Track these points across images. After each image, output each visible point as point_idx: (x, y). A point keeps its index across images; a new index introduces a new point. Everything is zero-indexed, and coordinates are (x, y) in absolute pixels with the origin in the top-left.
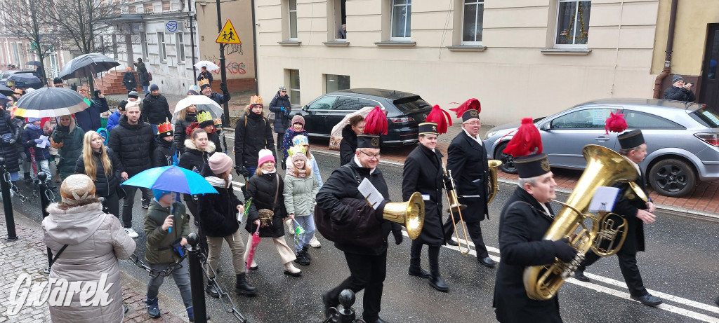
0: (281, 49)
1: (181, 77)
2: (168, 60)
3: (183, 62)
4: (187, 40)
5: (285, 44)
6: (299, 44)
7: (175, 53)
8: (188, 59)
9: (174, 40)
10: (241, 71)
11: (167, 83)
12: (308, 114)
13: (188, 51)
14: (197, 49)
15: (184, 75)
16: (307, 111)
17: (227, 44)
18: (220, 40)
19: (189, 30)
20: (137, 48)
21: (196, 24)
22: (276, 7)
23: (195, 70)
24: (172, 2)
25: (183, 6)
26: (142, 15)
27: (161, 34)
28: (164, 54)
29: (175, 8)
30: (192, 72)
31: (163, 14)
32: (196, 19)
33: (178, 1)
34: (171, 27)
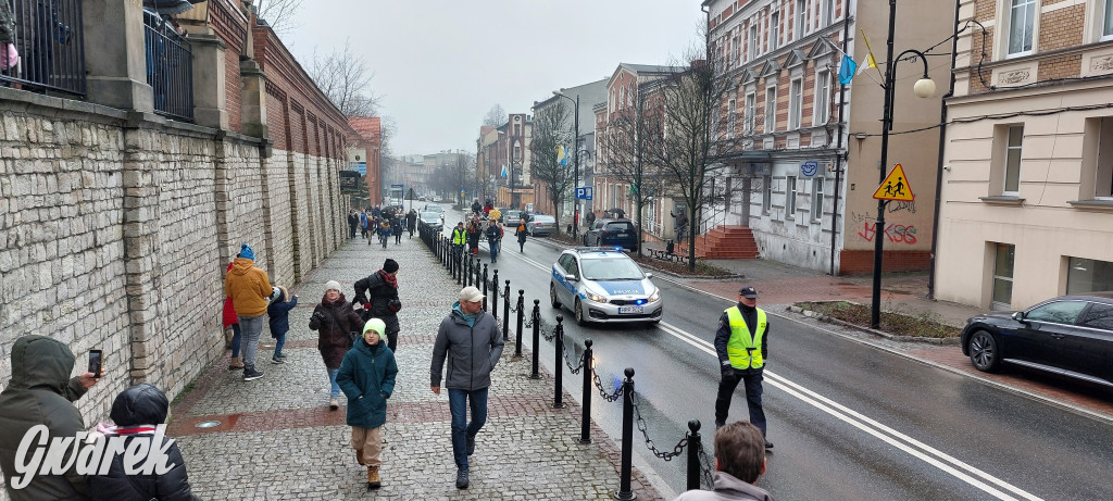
0: (983, 209)
1: (812, 242)
2: (798, 218)
3: (819, 220)
4: (828, 189)
5: (992, 201)
6: (1020, 203)
7: (808, 207)
8: (827, 217)
9: (809, 186)
10: (908, 238)
11: (790, 249)
12: (1023, 327)
13: (828, 205)
14: (842, 203)
15: (817, 239)
16: (1021, 322)
17: (890, 201)
18: (881, 194)
19: (833, 175)
20: (756, 198)
21: (845, 166)
22: (982, 142)
23: (834, 232)
24: (814, 134)
25: (830, 140)
26: (770, 152)
27: (792, 179)
28: (792, 207)
29: (817, 143)
30: (830, 236)
31: (799, 152)
32: (846, 159)
33: (824, 132)
34: (808, 170)
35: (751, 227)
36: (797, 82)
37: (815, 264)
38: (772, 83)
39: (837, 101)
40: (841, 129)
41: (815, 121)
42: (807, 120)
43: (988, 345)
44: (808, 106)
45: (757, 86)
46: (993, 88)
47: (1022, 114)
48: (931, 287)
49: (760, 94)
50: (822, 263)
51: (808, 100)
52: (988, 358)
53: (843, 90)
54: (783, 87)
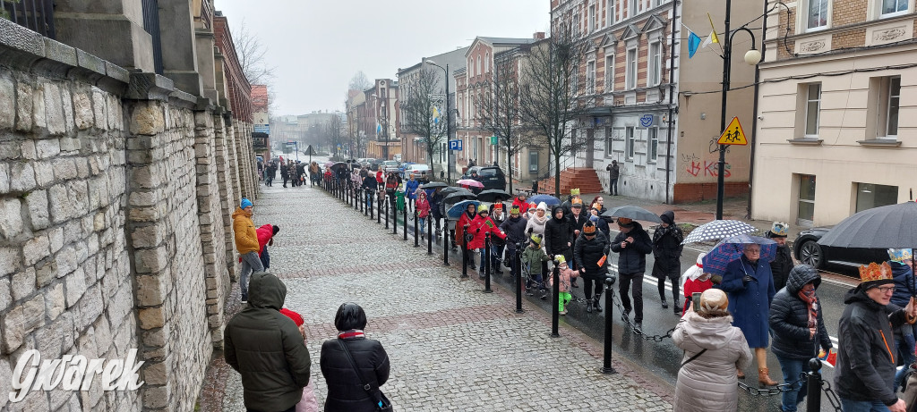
0: (791, 148)
1: (649, 178)
2: (636, 159)
3: (654, 161)
4: (662, 136)
5: (797, 143)
6: (819, 143)
7: (645, 151)
8: (662, 158)
9: (645, 134)
10: (726, 173)
11: (631, 185)
13: (662, 149)
14: (674, 147)
15: (653, 175)
17: (729, 145)
18: (723, 140)
19: (667, 125)
20: (599, 144)
21: (676, 118)
22: (789, 96)
23: (668, 171)
24: (648, 93)
25: (663, 97)
26: (611, 108)
27: (630, 129)
28: (631, 150)
29: (652, 99)
30: (665, 173)
31: (636, 107)
32: (677, 112)
33: (657, 92)
34: (645, 122)
35: (595, 168)
36: (633, 51)
37: (652, 195)
38: (611, 52)
39: (668, 65)
40: (672, 88)
41: (648, 82)
42: (642, 81)
43: (815, 251)
44: (642, 70)
45: (597, 55)
46: (796, 55)
47: (819, 75)
48: (749, 209)
49: (599, 61)
50: (659, 195)
51: (642, 65)
52: (816, 261)
53: (673, 58)
54: (620, 55)
